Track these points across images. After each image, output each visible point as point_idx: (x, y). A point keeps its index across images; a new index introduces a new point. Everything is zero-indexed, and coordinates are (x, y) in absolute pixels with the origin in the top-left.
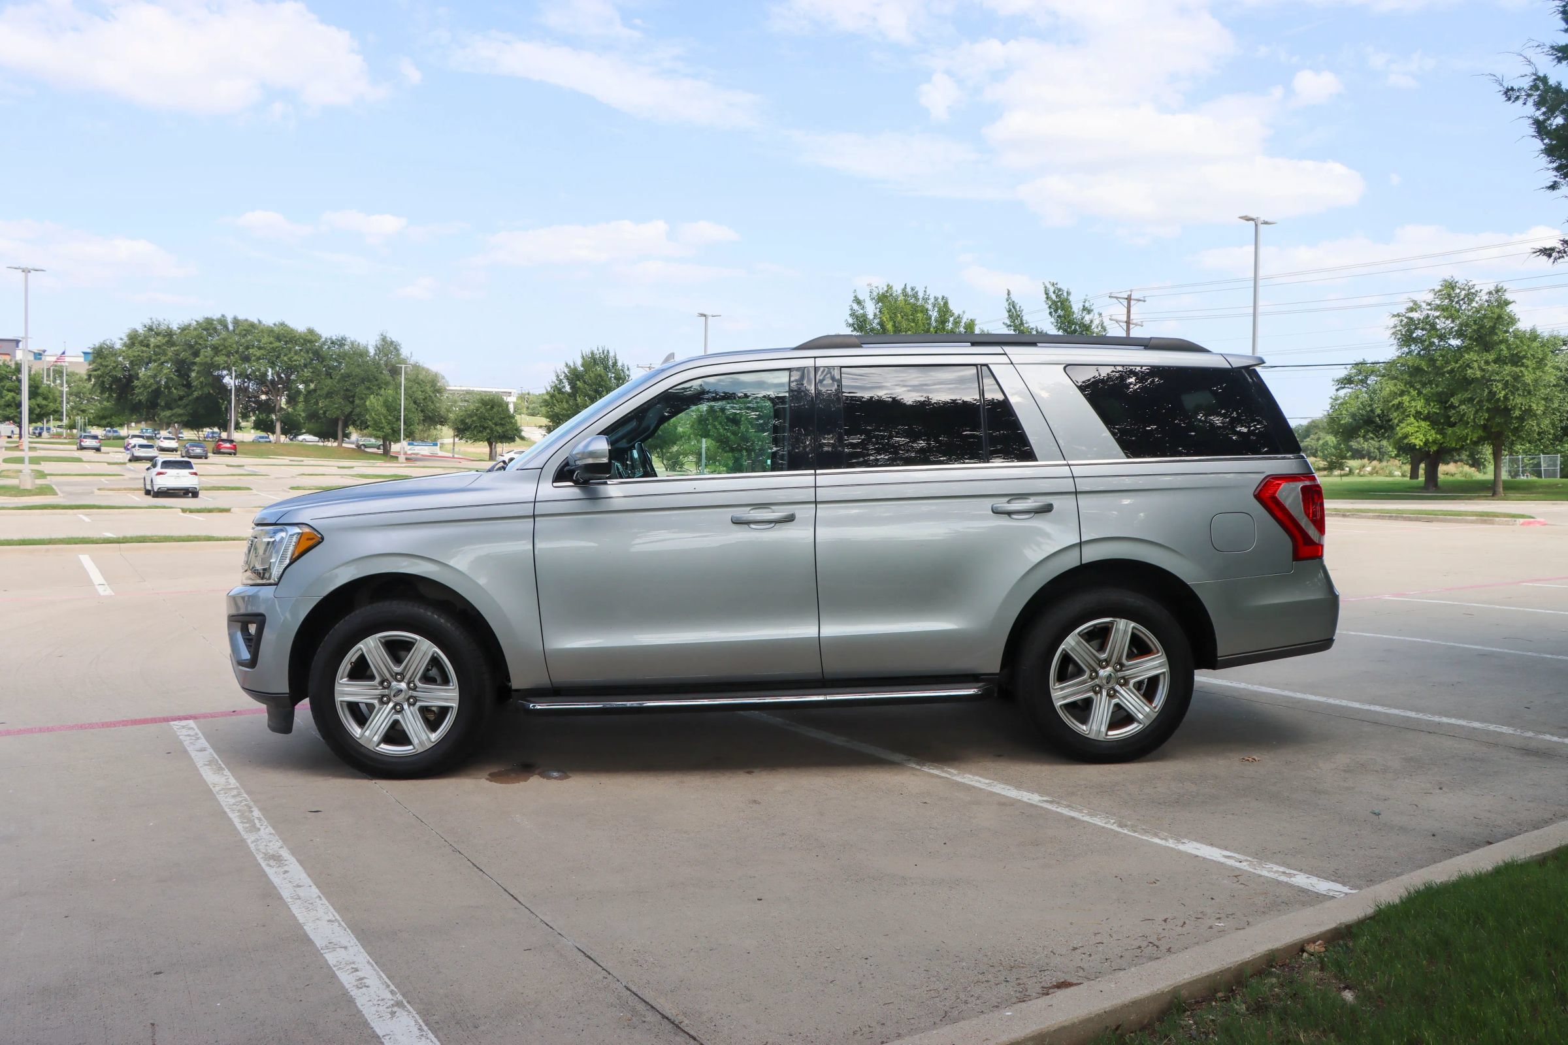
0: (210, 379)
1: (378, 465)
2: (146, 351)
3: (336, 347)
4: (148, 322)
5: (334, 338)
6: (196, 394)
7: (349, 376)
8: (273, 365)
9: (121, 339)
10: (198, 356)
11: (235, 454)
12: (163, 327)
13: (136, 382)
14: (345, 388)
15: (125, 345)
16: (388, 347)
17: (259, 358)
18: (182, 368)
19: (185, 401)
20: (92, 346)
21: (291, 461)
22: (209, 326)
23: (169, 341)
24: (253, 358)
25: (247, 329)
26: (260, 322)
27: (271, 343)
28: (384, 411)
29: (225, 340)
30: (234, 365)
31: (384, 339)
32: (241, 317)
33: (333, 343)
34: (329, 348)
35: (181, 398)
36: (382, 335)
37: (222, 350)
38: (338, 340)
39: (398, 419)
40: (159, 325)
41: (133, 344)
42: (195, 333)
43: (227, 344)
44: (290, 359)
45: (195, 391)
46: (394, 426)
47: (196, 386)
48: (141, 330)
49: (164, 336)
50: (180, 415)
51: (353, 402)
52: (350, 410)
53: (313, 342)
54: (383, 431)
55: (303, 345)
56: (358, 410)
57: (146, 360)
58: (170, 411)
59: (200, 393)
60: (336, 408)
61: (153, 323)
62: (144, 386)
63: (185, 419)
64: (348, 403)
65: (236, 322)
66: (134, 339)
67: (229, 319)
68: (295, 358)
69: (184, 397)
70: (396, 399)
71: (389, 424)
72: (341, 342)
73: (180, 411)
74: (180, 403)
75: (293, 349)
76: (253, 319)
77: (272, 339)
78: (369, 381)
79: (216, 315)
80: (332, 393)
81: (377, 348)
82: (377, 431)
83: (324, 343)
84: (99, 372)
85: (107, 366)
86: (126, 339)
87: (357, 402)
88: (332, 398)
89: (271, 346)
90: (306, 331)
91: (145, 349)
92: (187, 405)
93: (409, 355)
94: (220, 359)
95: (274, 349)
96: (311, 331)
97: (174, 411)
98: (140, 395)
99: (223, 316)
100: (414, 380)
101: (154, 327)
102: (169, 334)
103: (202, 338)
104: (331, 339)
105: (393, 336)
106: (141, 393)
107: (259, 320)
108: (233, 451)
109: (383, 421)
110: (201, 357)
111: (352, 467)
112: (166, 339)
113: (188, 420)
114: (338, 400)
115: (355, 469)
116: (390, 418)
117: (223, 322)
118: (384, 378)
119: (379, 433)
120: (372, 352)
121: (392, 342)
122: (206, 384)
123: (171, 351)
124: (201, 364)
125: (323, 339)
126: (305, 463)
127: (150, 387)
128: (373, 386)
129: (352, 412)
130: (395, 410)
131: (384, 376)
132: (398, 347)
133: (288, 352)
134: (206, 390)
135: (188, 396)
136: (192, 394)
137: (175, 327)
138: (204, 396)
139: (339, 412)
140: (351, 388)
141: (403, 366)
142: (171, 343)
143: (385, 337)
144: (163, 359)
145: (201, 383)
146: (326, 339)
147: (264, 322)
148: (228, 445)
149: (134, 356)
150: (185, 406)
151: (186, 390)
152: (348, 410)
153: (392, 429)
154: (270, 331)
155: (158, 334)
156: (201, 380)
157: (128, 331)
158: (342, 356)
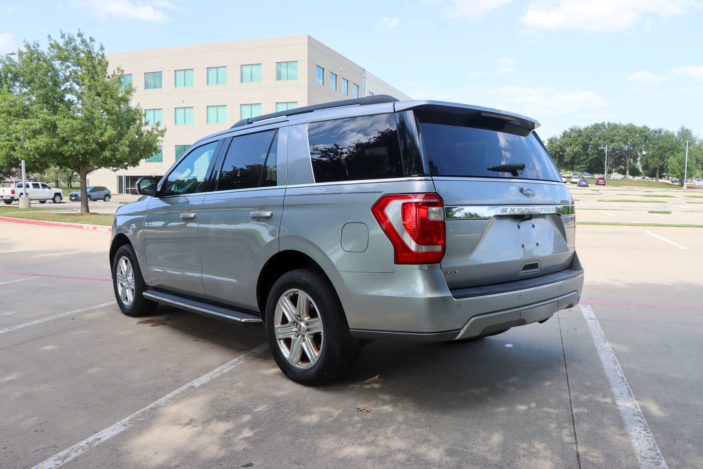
0: (597, 151)
1: (670, 191)
2: (569, 140)
3: (657, 134)
4: (571, 127)
5: (656, 129)
6: (590, 158)
7: (662, 148)
8: (625, 143)
9: (560, 135)
10: (591, 141)
11: (605, 185)
12: (577, 129)
13: (565, 153)
14: (660, 153)
15: (561, 137)
16: (685, 134)
17: (618, 141)
18: (585, 146)
19: (586, 161)
20: (548, 139)
21: (628, 188)
22: (597, 127)
23: (580, 135)
24: (616, 141)
25: (615, 127)
26: (620, 124)
27: (624, 133)
28: (677, 164)
29: (604, 133)
30: (607, 144)
31: (683, 128)
32: (611, 122)
33: (655, 132)
34: (654, 134)
35: (584, 160)
36: (682, 127)
37: (602, 138)
38: (658, 131)
39: (684, 168)
40: (576, 128)
41: (564, 137)
42: (590, 131)
43: (604, 135)
44: (633, 141)
45: (590, 156)
46: (682, 171)
47: (590, 155)
48: (568, 131)
49: (578, 132)
50: (584, 168)
51: (663, 160)
52: (662, 164)
53: (644, 132)
54: (676, 174)
55: (640, 133)
56: (666, 164)
57: (570, 144)
58: (579, 166)
59: (592, 157)
60: (655, 163)
61: (573, 127)
62: (568, 155)
63: (586, 169)
64: (661, 160)
65: (609, 124)
66: (565, 135)
67: (606, 123)
68: (636, 140)
69: (585, 159)
70: (684, 158)
71: (679, 170)
72: (660, 131)
73: (584, 166)
74: (583, 162)
75: (635, 136)
76: (618, 123)
77: (624, 131)
78: (673, 149)
79: (600, 122)
80: (653, 156)
81: (679, 133)
82: (673, 174)
83: (652, 132)
84: (550, 150)
85: (554, 147)
86: (562, 134)
87: (666, 160)
88: (654, 158)
89: (624, 135)
90: (642, 127)
91: (569, 138)
92: (587, 163)
93: (697, 136)
94: (601, 142)
95: (625, 136)
96: (645, 127)
97: (581, 166)
98: (567, 159)
99: (603, 122)
100: (698, 149)
101: (574, 128)
102: (580, 131)
103: (593, 132)
104: (654, 130)
105: (687, 127)
106: (567, 158)
107: (620, 123)
108: (604, 184)
109: (677, 169)
110: (593, 141)
111: (652, 192)
112: (578, 134)
113: (587, 170)
114: (656, 159)
115: (653, 192)
116: (680, 167)
117: (603, 125)
118: (681, 148)
119: (674, 175)
120: (676, 135)
121: (687, 130)
122: (595, 153)
123: (580, 140)
124: (592, 144)
125: (651, 130)
126: (635, 189)
127: (570, 155)
128: (675, 152)
129: (663, 165)
130: (683, 164)
131: (681, 147)
132: (690, 132)
133: (632, 137)
134: (595, 156)
135: (587, 159)
136: (589, 158)
137: (582, 128)
138: (594, 159)
139: (656, 165)
140: (663, 153)
141: (688, 141)
142: (580, 136)
143: (683, 127)
144: (577, 143)
145: (593, 153)
146: (652, 130)
147: (622, 124)
148: (602, 181)
149: (565, 142)
150: (586, 163)
151: (586, 156)
152: (661, 164)
153: (681, 173)
154: (625, 128)
155: (575, 132)
156: (592, 151)
157: (563, 131)
158: (660, 138)
